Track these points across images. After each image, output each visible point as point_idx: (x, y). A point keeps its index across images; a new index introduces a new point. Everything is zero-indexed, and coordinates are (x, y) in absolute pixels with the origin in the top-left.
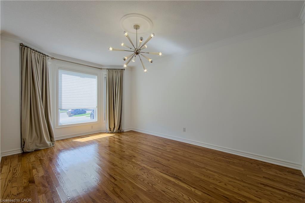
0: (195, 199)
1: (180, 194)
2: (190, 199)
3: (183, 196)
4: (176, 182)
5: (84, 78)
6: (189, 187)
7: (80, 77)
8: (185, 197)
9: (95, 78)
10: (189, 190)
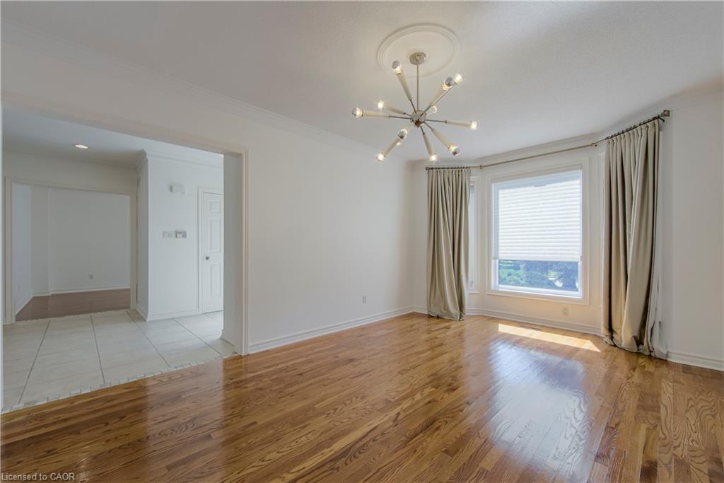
0: (258, 470)
1: (284, 449)
2: (263, 461)
3: (278, 452)
4: (326, 450)
5: (544, 185)
6: (301, 472)
7: (536, 186)
8: (274, 455)
9: (573, 178)
10: (292, 469)
